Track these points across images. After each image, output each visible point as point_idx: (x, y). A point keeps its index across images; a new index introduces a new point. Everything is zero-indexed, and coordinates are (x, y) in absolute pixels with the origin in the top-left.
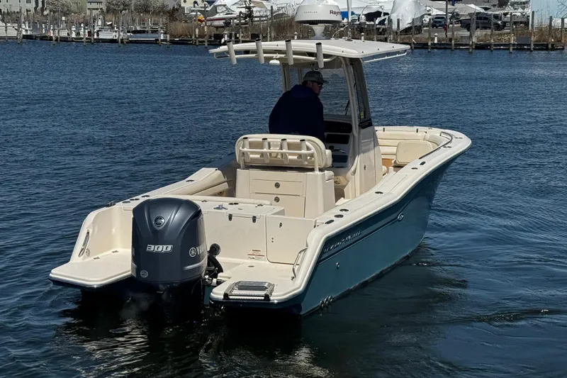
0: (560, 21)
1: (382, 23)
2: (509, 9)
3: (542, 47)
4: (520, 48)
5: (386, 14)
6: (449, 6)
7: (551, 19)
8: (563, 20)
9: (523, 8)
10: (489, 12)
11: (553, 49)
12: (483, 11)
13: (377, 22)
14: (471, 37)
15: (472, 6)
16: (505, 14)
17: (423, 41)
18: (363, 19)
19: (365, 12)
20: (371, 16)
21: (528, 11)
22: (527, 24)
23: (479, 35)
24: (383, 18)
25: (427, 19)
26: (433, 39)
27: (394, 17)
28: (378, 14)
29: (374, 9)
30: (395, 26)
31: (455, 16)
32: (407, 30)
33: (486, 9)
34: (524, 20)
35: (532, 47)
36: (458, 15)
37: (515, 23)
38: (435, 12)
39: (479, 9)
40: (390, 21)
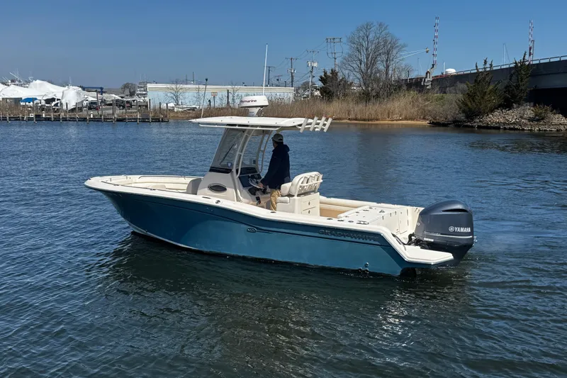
0: (165, 105)
1: (56, 105)
2: (136, 98)
3: (157, 120)
4: (144, 121)
5: (58, 100)
6: (99, 95)
7: (160, 104)
8: (167, 104)
9: (144, 97)
10: (124, 99)
11: (162, 121)
12: (120, 98)
13: (53, 105)
14: (113, 114)
15: (114, 95)
16: (134, 101)
17: (84, 116)
18: (43, 103)
19: (45, 98)
20: (48, 101)
21: (147, 99)
22: (147, 106)
23: (119, 112)
24: (56, 102)
25: (85, 103)
26: (90, 115)
27: (64, 101)
28: (53, 100)
29: (50, 97)
30: (65, 107)
31: (103, 101)
32: (73, 110)
33: (122, 97)
34: (145, 104)
35: (151, 120)
36: (105, 100)
37: (140, 106)
38: (91, 99)
39: (118, 97)
40: (61, 104)
